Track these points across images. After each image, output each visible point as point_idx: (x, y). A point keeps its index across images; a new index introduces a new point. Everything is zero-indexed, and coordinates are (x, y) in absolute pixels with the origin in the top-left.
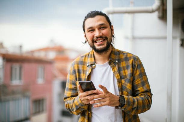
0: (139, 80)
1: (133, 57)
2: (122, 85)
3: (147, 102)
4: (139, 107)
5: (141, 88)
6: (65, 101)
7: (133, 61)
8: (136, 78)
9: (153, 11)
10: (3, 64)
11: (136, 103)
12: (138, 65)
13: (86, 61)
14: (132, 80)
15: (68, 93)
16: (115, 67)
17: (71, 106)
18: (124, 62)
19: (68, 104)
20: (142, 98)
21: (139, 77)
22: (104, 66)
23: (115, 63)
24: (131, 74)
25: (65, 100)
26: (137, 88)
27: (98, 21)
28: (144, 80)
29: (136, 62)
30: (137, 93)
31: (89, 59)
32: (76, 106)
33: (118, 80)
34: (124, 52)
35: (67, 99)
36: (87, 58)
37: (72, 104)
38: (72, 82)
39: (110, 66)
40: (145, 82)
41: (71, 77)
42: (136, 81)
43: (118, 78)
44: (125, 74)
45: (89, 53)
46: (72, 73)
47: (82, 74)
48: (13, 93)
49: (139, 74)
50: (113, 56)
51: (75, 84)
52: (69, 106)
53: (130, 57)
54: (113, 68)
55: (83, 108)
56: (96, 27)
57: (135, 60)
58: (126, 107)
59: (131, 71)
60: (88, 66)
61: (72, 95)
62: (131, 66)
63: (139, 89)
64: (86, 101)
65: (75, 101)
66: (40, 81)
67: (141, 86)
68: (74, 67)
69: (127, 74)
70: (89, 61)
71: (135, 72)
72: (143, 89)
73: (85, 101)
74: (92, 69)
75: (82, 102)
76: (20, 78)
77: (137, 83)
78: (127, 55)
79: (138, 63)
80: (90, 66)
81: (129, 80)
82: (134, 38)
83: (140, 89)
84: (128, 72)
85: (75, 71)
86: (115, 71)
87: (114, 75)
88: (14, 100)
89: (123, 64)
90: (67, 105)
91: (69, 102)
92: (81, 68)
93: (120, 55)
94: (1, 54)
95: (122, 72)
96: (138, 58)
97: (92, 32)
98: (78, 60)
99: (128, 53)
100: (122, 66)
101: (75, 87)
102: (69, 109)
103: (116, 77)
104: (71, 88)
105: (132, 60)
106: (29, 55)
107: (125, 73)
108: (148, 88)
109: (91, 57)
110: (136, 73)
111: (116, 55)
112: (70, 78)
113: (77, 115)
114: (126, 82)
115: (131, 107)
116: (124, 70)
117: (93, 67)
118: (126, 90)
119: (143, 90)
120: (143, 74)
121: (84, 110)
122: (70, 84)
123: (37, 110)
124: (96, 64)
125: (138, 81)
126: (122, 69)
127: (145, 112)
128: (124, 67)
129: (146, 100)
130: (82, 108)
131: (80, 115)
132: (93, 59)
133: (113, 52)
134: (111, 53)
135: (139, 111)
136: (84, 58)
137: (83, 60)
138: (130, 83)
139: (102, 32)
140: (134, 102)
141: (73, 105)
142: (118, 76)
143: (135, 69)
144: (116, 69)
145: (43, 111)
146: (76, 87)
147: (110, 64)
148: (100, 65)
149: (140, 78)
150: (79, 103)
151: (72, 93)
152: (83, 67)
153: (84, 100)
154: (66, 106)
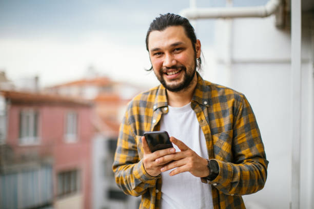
0: (244, 135)
1: (235, 95)
2: (215, 144)
3: (258, 175)
4: (244, 182)
5: (248, 150)
6: (116, 172)
7: (234, 103)
8: (239, 132)
9: (266, 15)
10: (6, 108)
11: (239, 174)
12: (243, 110)
13: (153, 101)
14: (231, 136)
15: (120, 157)
16: (202, 113)
17: (126, 181)
18: (218, 104)
19: (122, 176)
20: (249, 167)
21: (244, 131)
22: (183, 110)
23: (202, 106)
24: (229, 124)
25: (114, 171)
26: (240, 150)
27: (169, 38)
28: (253, 136)
29: (240, 104)
30: (240, 159)
31: (158, 97)
32: (136, 180)
33: (207, 136)
34: (219, 87)
35: (119, 168)
36: (154, 96)
37: (128, 177)
38: (128, 137)
39: (193, 112)
40: (256, 140)
41: (126, 129)
42: (239, 137)
43: (206, 132)
44: (220, 125)
45: (159, 87)
46: (128, 121)
47: (145, 124)
48: (24, 159)
49: (246, 126)
50: (199, 94)
51: (133, 141)
52: (122, 180)
53: (230, 96)
54: (198, 114)
55: (149, 184)
56: (166, 49)
57: (237, 100)
58: (219, 180)
59: (230, 119)
60: (156, 110)
61: (128, 159)
62: (230, 111)
63: (243, 152)
64: (156, 169)
65: (135, 172)
66: (71, 138)
67: (248, 146)
68: (132, 112)
69: (223, 125)
70: (158, 101)
71: (237, 122)
72: (251, 151)
73: (153, 169)
74: (163, 115)
75: (148, 171)
76: (36, 134)
77: (241, 142)
78: (224, 92)
79: (243, 106)
80: (158, 110)
81: (227, 135)
82: (234, 62)
83: (246, 152)
84: (226, 121)
85: (133, 118)
86: (202, 121)
87: (200, 128)
88: (25, 171)
89: (217, 108)
90: (118, 178)
91: (122, 173)
92: (143, 114)
93: (213, 91)
94: (3, 91)
95: (215, 121)
96: (244, 98)
97: (160, 57)
98: (139, 99)
99: (227, 88)
100: (214, 111)
101: (133, 147)
102: (123, 185)
103: (204, 131)
104: (127, 148)
105: (232, 100)
106: (52, 94)
107: (220, 122)
108: (260, 151)
109: (161, 94)
110: (239, 123)
111: (205, 91)
112: (124, 130)
113: (137, 196)
114: (221, 140)
115: (228, 181)
116: (219, 117)
117: (164, 112)
118: (221, 154)
119: (250, 154)
120: (252, 125)
121: (149, 186)
122: (125, 141)
123: (66, 189)
124: (169, 107)
125: (242, 138)
126: (215, 115)
127: (254, 192)
128: (217, 113)
129: (256, 170)
130: (146, 184)
131: (141, 197)
132: (165, 97)
133: (199, 87)
134: (196, 87)
135: (244, 189)
136: (149, 95)
137: (147, 99)
138: (228, 142)
139: (175, 58)
140: (235, 172)
141: (129, 179)
142: (206, 129)
143: (238, 117)
144: (204, 116)
145: (75, 190)
146: (135, 145)
147: (193, 107)
148: (177, 108)
149: (246, 132)
150: (141, 174)
151: (127, 158)
152: (147, 112)
153: (151, 167)
154: (118, 181)
